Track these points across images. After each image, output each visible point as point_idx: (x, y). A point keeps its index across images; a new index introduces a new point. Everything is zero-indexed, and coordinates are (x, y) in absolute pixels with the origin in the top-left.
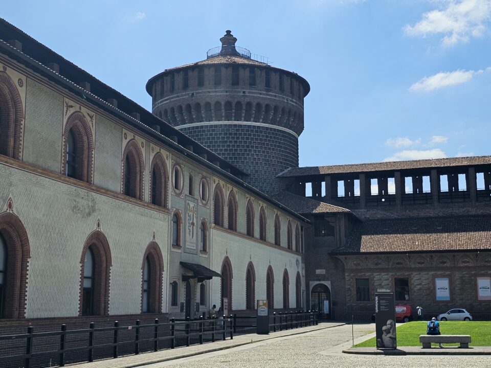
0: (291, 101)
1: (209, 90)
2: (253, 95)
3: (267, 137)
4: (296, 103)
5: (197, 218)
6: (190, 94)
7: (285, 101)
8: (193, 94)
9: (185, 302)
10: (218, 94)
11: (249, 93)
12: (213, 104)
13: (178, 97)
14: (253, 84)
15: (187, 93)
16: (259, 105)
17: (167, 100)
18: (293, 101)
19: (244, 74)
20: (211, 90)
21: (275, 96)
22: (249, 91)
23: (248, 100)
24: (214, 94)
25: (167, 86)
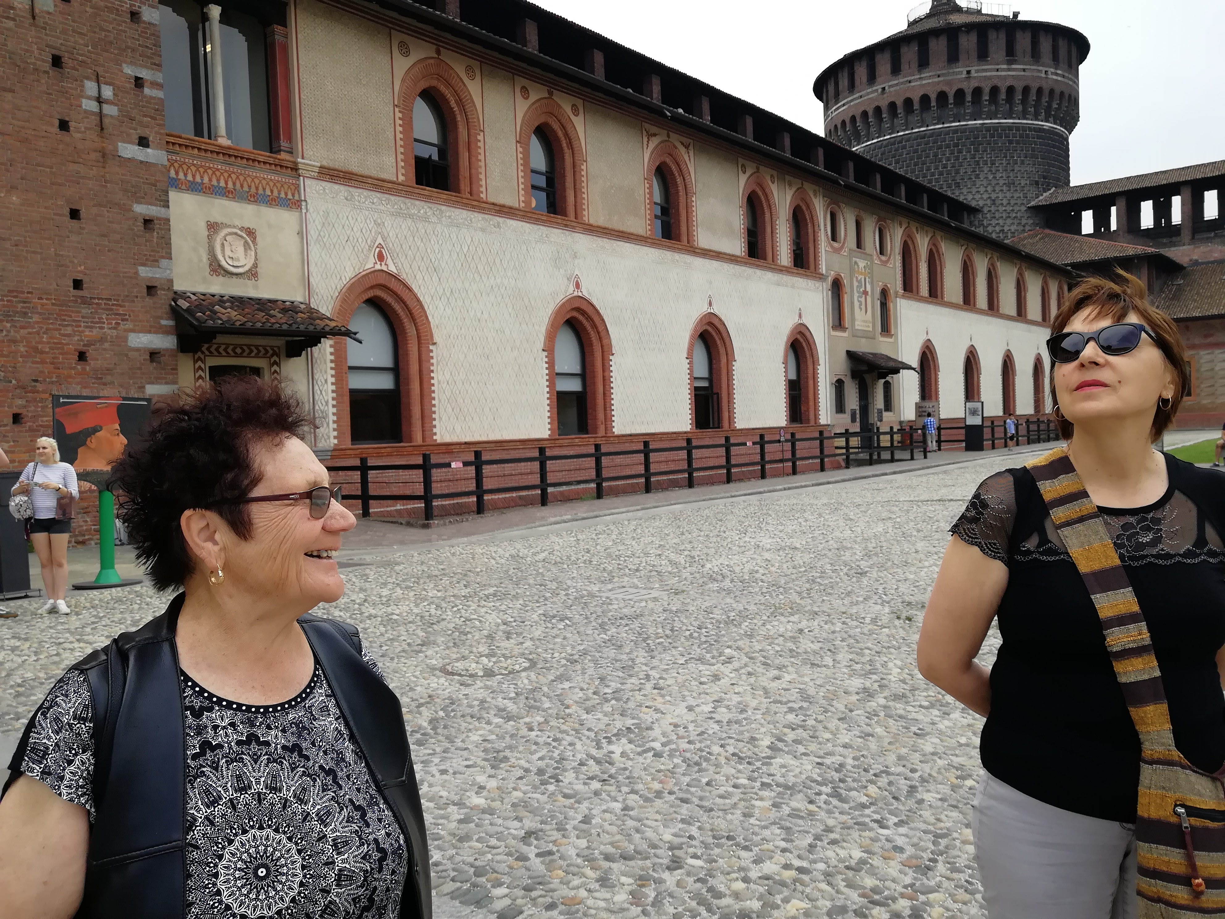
1: (909, 78)
4: (1064, 76)
5: (872, 284)
8: (884, 89)
9: (858, 408)
15: (874, 88)
18: (1057, 74)
20: (912, 77)
22: (976, 68)
23: (976, 85)
25: (844, 82)
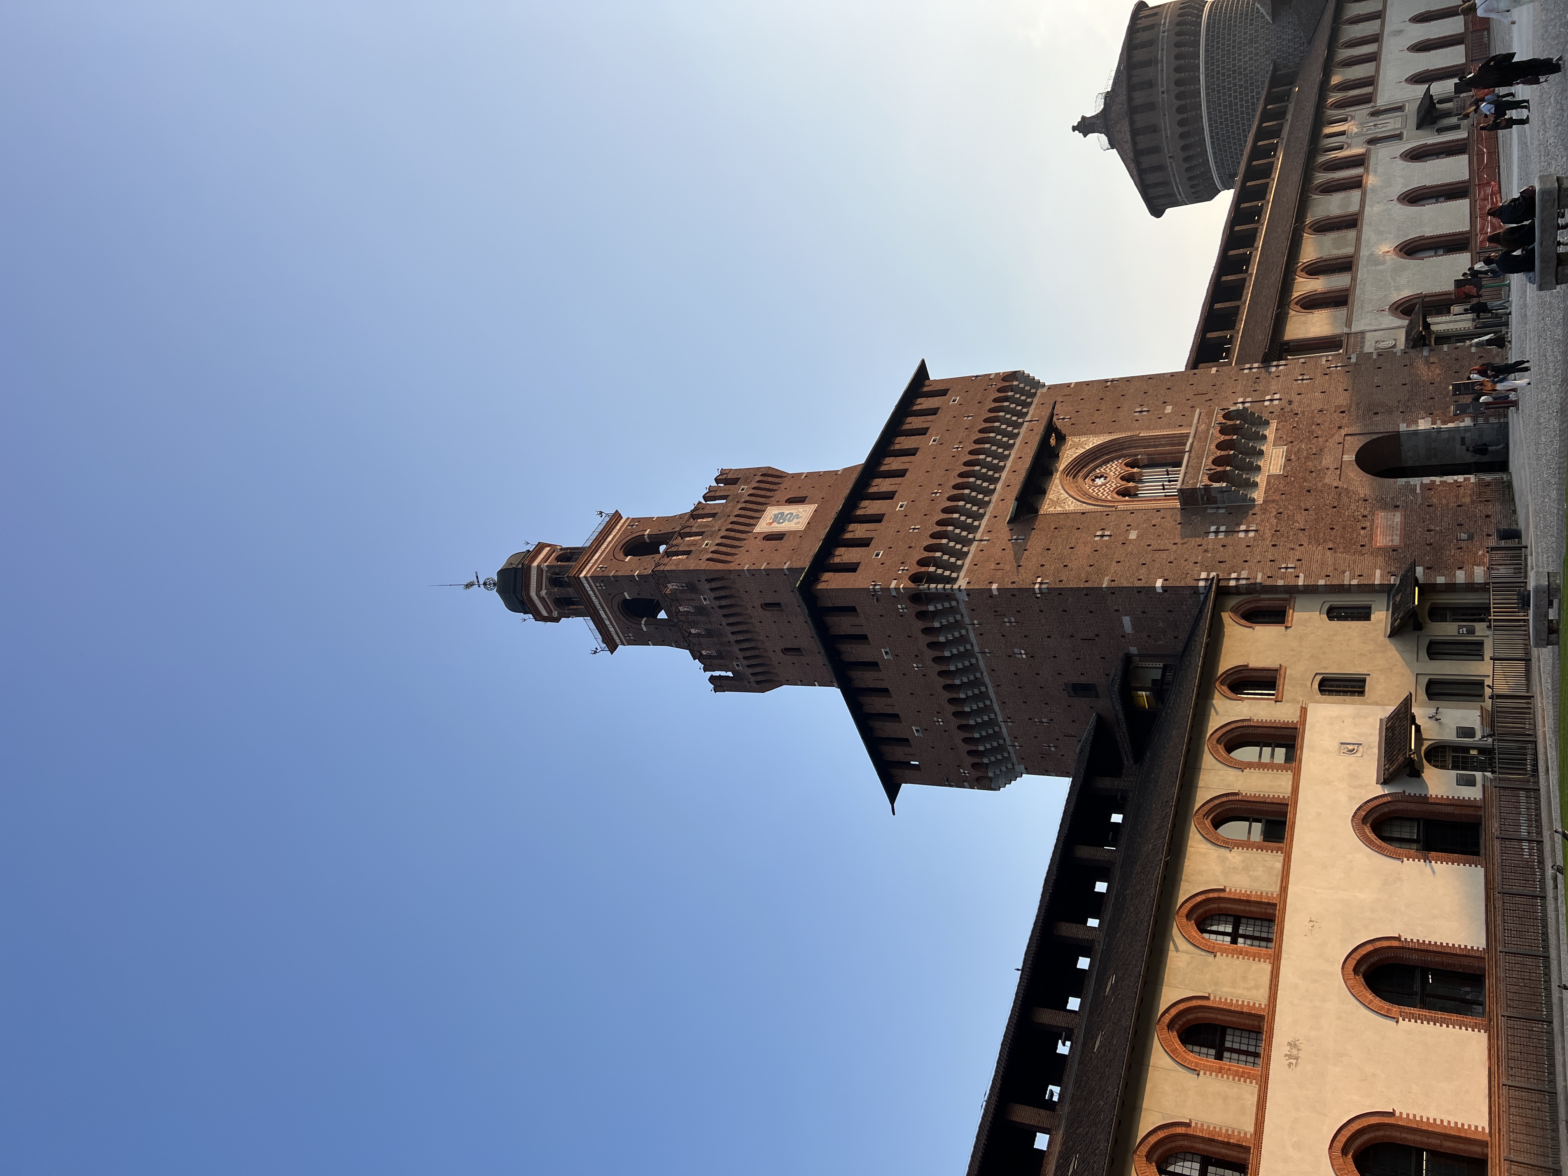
0: (1164, 27)
1: (1164, 138)
2: (1165, 80)
3: (1218, 48)
6: (1171, 160)
7: (1166, 34)
8: (1170, 157)
10: (1168, 126)
11: (1162, 86)
12: (1181, 130)
13: (1174, 175)
14: (1150, 84)
16: (1178, 70)
17: (1178, 188)
19: (1140, 97)
20: (1164, 136)
21: (1162, 50)
22: (1160, 87)
23: (1173, 85)
24: (1168, 130)
